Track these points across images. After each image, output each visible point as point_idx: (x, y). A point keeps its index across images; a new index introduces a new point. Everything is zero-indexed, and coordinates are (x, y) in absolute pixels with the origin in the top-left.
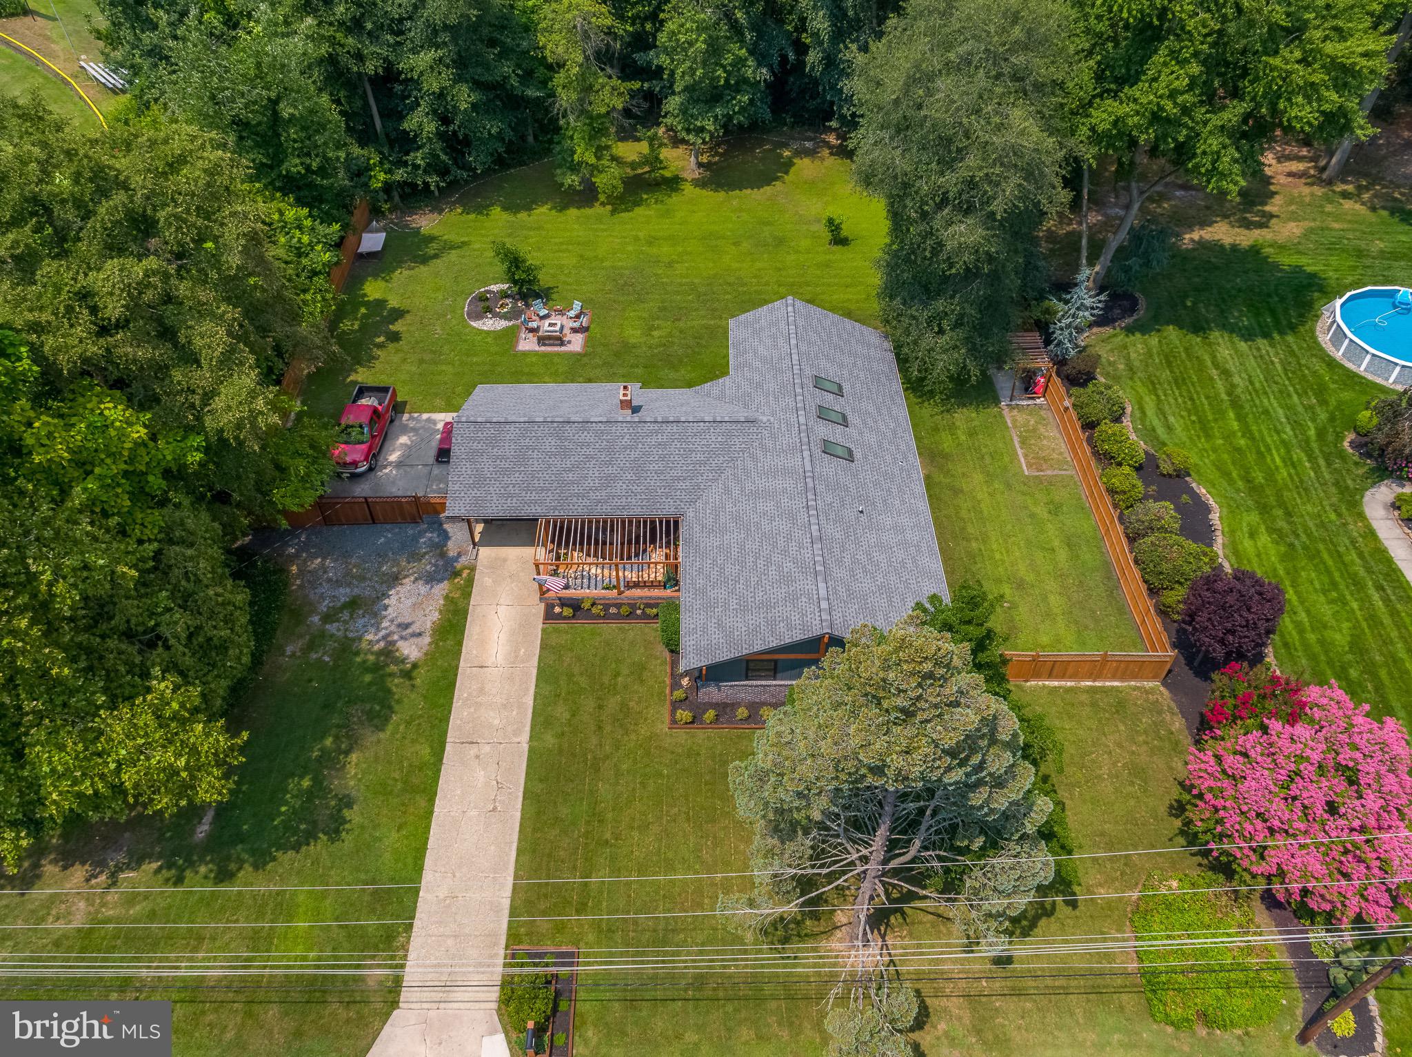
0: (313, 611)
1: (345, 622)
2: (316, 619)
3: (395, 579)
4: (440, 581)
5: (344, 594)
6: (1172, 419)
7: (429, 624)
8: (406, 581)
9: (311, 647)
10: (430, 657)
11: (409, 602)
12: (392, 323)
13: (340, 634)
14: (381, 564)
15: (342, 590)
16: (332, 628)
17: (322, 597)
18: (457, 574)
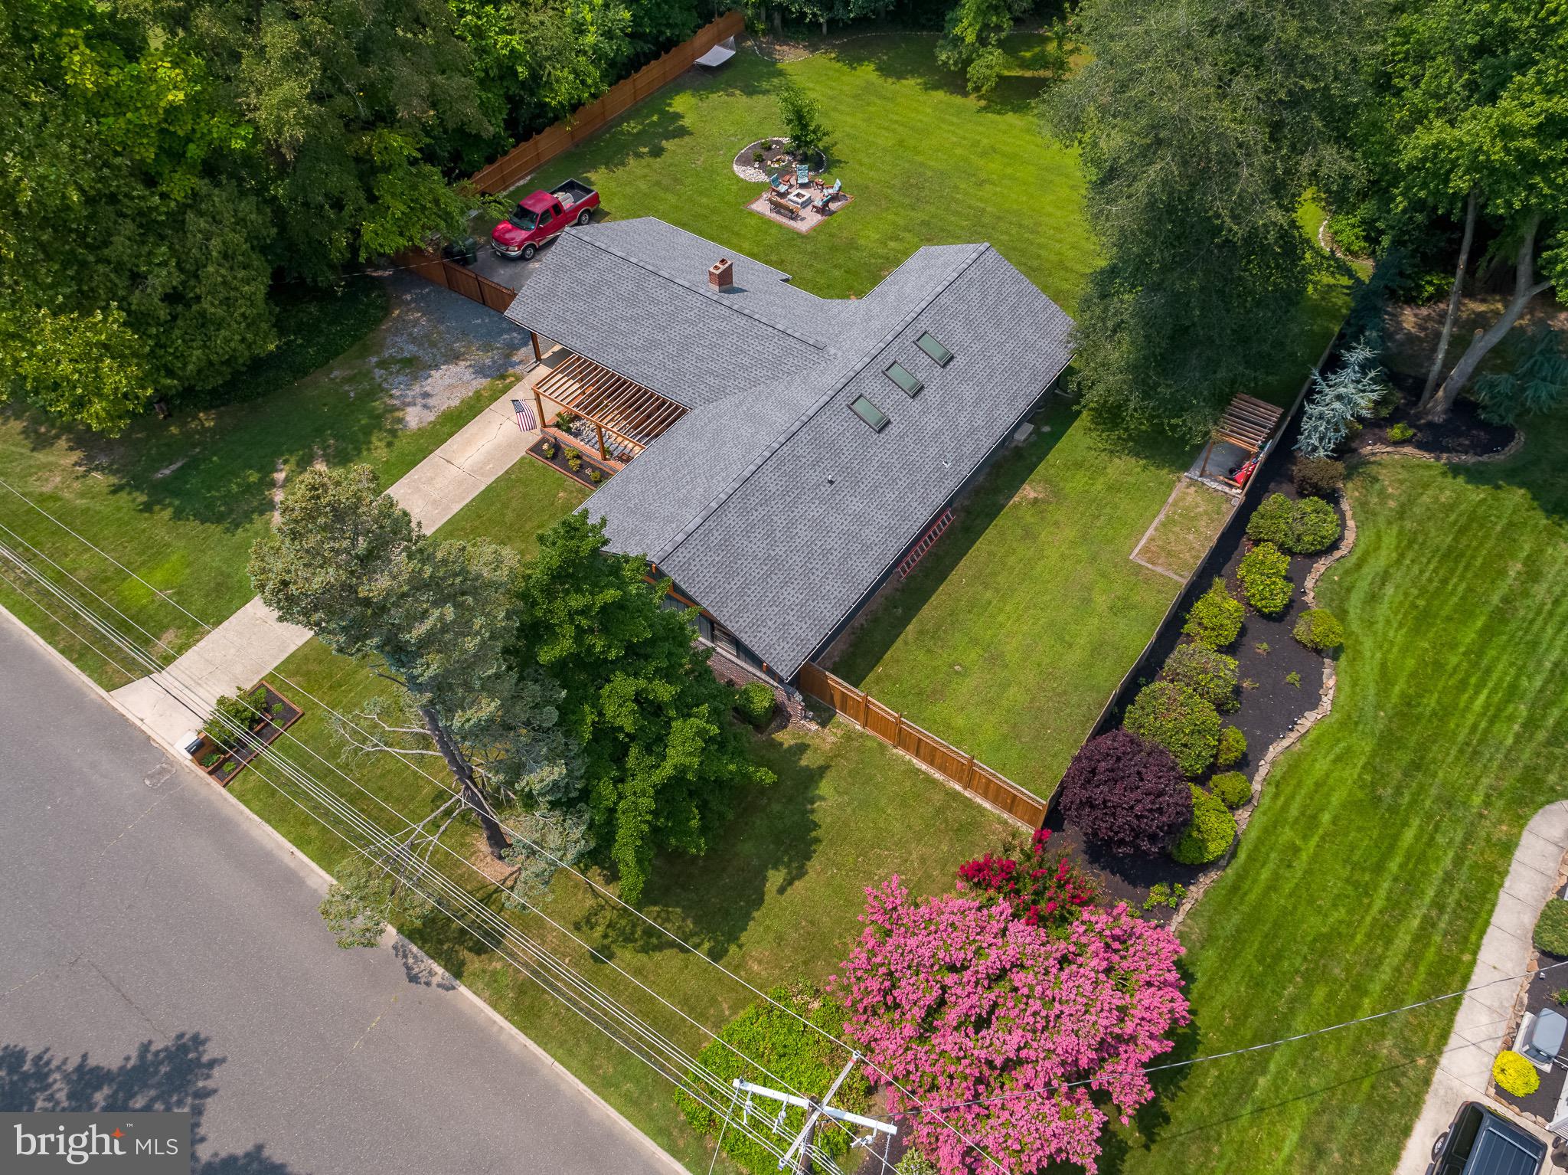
0: (377, 353)
1: (391, 373)
2: (374, 360)
3: (455, 357)
4: (485, 376)
5: (410, 350)
6: (1389, 590)
7: (445, 407)
8: (462, 363)
9: (349, 380)
10: (421, 432)
11: (447, 381)
12: (667, 139)
13: (378, 380)
14: (458, 340)
15: (411, 347)
16: (378, 373)
17: (393, 346)
18: (503, 377)
